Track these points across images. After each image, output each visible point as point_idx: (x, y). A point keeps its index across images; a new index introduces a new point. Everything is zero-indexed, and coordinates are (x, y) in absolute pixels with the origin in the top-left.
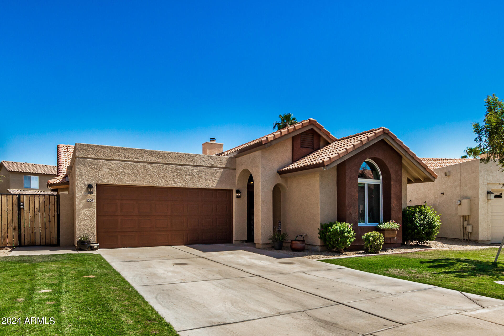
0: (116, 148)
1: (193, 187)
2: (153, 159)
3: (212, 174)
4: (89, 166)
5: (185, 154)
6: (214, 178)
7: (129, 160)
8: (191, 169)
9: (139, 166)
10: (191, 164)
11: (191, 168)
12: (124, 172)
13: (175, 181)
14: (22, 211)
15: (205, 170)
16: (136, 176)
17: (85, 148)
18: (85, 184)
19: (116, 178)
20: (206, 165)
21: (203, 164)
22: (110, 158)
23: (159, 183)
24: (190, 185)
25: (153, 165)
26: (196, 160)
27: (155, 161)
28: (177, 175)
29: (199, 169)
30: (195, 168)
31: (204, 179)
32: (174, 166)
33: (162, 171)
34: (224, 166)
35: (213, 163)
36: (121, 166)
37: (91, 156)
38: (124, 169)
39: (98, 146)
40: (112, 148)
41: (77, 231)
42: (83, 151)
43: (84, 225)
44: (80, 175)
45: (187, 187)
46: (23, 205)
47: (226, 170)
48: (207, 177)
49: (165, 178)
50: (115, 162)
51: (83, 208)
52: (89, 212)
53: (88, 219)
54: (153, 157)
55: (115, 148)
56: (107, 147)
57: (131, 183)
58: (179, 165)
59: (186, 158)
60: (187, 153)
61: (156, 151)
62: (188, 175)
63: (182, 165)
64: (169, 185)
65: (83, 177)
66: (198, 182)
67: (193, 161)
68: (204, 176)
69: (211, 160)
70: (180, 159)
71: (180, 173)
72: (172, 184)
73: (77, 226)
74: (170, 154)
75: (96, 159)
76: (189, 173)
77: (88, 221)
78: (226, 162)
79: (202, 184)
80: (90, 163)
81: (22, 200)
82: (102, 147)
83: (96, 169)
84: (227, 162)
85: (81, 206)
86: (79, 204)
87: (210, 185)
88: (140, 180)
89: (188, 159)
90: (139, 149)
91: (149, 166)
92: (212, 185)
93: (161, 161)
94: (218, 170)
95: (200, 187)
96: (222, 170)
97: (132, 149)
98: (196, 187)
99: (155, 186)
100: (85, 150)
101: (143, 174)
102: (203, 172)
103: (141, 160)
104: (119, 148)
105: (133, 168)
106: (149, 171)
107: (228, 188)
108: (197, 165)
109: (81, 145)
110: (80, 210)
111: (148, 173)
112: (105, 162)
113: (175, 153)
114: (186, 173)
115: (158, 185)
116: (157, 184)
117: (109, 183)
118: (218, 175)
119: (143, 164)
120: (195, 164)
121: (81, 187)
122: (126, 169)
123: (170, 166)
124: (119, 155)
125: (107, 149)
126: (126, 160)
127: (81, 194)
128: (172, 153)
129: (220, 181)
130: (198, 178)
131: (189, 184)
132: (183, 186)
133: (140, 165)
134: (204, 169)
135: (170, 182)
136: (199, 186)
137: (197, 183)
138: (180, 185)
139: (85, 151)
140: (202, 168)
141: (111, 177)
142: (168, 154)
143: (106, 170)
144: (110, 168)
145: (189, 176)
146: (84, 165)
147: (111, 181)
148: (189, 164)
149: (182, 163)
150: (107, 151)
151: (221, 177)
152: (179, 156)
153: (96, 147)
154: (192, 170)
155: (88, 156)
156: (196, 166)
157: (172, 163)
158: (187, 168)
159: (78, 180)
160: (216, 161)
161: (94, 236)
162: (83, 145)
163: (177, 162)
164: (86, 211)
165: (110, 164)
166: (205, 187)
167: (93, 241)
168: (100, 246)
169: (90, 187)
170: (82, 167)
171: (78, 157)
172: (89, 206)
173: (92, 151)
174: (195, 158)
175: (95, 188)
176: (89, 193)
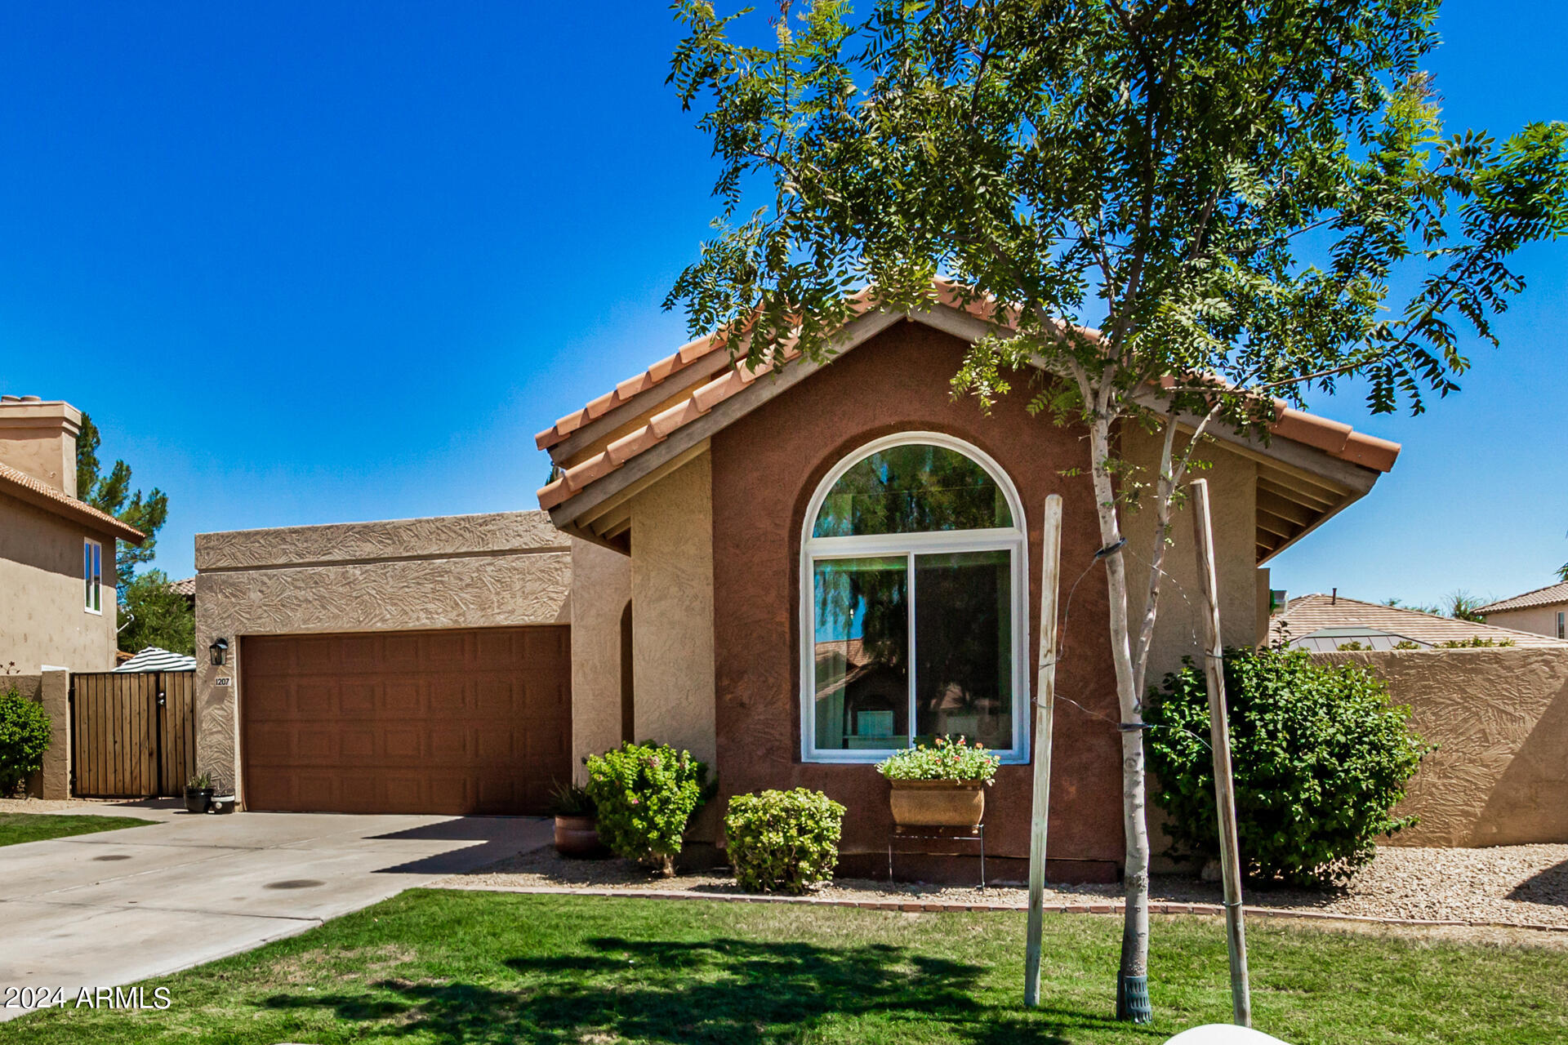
0: (277, 534)
1: (482, 623)
2: (368, 550)
3: (547, 575)
4: (221, 591)
5: (458, 521)
6: (550, 588)
7: (307, 560)
8: (477, 565)
9: (332, 577)
10: (476, 550)
11: (474, 562)
12: (296, 598)
13: (426, 611)
14: (162, 712)
15: (521, 563)
16: (324, 608)
17: (212, 543)
18: (211, 639)
19: (277, 616)
20: (524, 547)
21: (515, 543)
22: (264, 563)
23: (383, 620)
24: (474, 619)
25: (368, 567)
26: (493, 533)
27: (372, 556)
28: (434, 591)
29: (501, 562)
30: (489, 559)
31: (519, 594)
32: (425, 563)
33: (391, 583)
35: (548, 537)
36: (289, 579)
37: (225, 564)
38: (296, 587)
39: (239, 533)
40: (268, 533)
41: (199, 765)
42: (208, 554)
43: (211, 747)
44: (203, 616)
45: (463, 626)
46: (164, 698)
48: (529, 587)
49: (400, 603)
50: (274, 572)
51: (209, 704)
52: (221, 712)
53: (219, 732)
54: (370, 545)
55: (275, 532)
56: (257, 533)
57: (314, 627)
58: (441, 556)
59: (462, 532)
60: (463, 515)
61: (375, 525)
62: (468, 585)
63: (449, 556)
64: (411, 626)
65: (210, 621)
66: (499, 608)
67: (482, 538)
68: (517, 586)
70: (443, 536)
71: (442, 582)
72: (418, 619)
73: (199, 751)
74: (413, 528)
75: (236, 569)
76: (469, 581)
77: (220, 737)
79: (512, 612)
80: (223, 581)
81: (161, 684)
82: (248, 535)
83: (234, 596)
85: (206, 698)
86: (201, 693)
87: (539, 612)
88: (336, 617)
89: (467, 535)
90: (331, 527)
91: (355, 571)
92: (545, 611)
93: (389, 552)
94: (566, 559)
95: (505, 623)
97: (315, 530)
98: (493, 625)
99: (374, 629)
100: (212, 548)
101: (342, 597)
102: (515, 569)
103: (337, 555)
104: (283, 531)
105: (316, 583)
106: (358, 587)
108: (496, 548)
109: (206, 537)
110: (203, 709)
111: (354, 594)
112: (253, 573)
113: (428, 521)
114: (461, 580)
115: (380, 626)
116: (379, 624)
117: (263, 631)
119: (339, 569)
120: (490, 547)
121: (204, 648)
122: (299, 588)
123: (413, 564)
124: (285, 552)
125: (258, 537)
126: (301, 561)
127: (206, 667)
128: (420, 522)
130: (498, 594)
131: (469, 617)
132: (452, 625)
133: (333, 571)
134: (517, 559)
135: (415, 616)
136: (502, 620)
137: (496, 611)
138: (443, 621)
139: (212, 553)
140: (510, 558)
141: (265, 615)
142: (408, 527)
143: (255, 596)
144: (264, 589)
145: (470, 590)
146: (211, 589)
147: (268, 625)
148: (470, 549)
149: (449, 550)
150: (257, 545)
152: (441, 528)
153: (235, 537)
154: (478, 570)
155: (220, 564)
156: (494, 553)
157: (420, 552)
158: (464, 565)
159: (200, 631)
161: (232, 776)
162: (207, 537)
163: (434, 549)
164: (216, 712)
165: (265, 579)
166: (521, 623)
167: (229, 791)
168: (251, 805)
169: (219, 645)
170: (209, 595)
171: (201, 571)
172: (220, 696)
173: (227, 551)
174: (490, 527)
175: (234, 648)
176: (218, 662)
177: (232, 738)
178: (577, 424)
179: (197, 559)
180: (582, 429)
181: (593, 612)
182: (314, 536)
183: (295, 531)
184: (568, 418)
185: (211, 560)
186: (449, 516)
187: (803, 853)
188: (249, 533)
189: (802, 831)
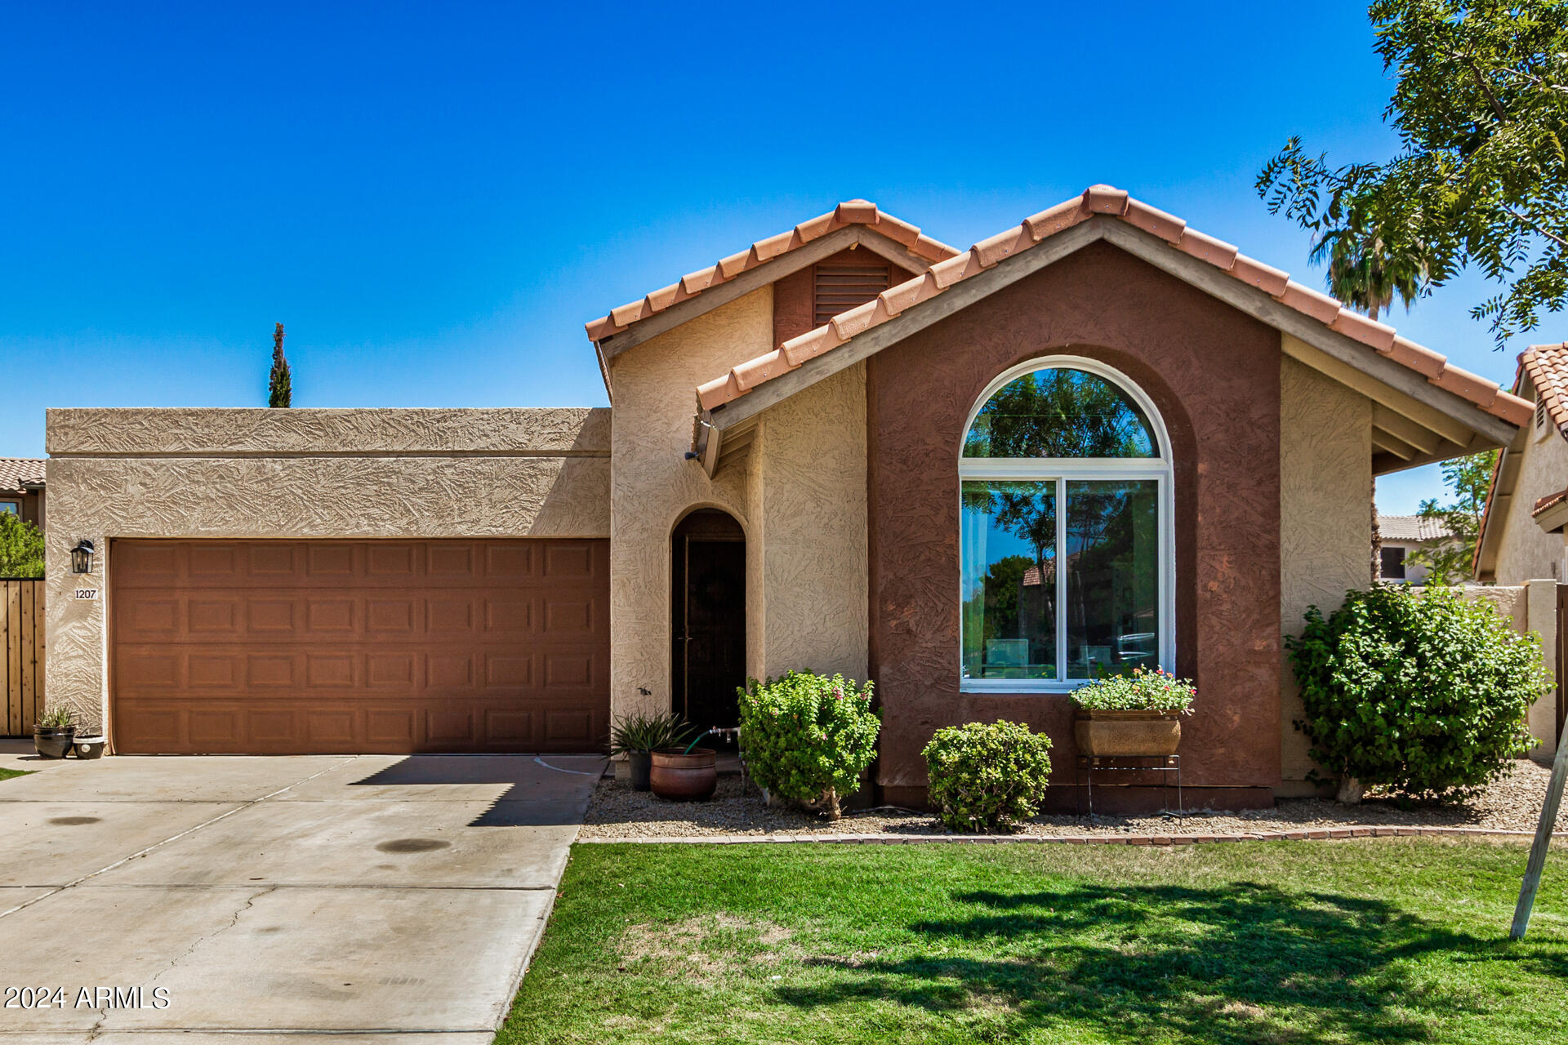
0: (167, 415)
1: (440, 533)
2: (292, 441)
3: (519, 482)
4: (85, 481)
5: (409, 415)
6: (524, 497)
7: (208, 449)
8: (434, 466)
9: (244, 471)
10: (432, 449)
11: (430, 463)
12: (194, 495)
13: (369, 517)
15: (488, 466)
16: (231, 507)
17: (72, 421)
18: (70, 541)
19: (166, 517)
20: (492, 448)
21: (481, 444)
22: (148, 450)
23: (312, 526)
24: (430, 528)
25: (292, 461)
26: (454, 430)
27: (297, 449)
28: (378, 494)
29: (465, 464)
30: (448, 461)
31: (485, 501)
32: (368, 462)
33: (323, 482)
34: (567, 446)
35: (522, 438)
36: (184, 472)
37: (91, 449)
38: (193, 482)
39: (112, 411)
40: (153, 413)
41: (49, 697)
42: (66, 434)
43: (67, 675)
44: (57, 511)
45: (415, 535)
47: (575, 461)
48: (498, 494)
49: (335, 507)
50: (163, 461)
51: (65, 619)
52: (83, 632)
53: (79, 656)
54: (293, 434)
55: (164, 412)
56: (138, 412)
57: (217, 531)
58: (387, 454)
59: (415, 427)
60: (416, 409)
61: (302, 412)
62: (421, 489)
63: (399, 454)
64: (348, 533)
65: (68, 518)
66: (460, 516)
67: (440, 435)
68: (484, 492)
69: (513, 426)
70: (391, 431)
71: (389, 484)
72: (358, 525)
73: (49, 680)
74: (352, 419)
75: (107, 455)
76: (423, 484)
77: (80, 662)
78: (577, 431)
79: (476, 522)
80: (89, 470)
82: (124, 414)
83: (104, 488)
84: (583, 428)
85: (59, 613)
86: (54, 606)
87: (510, 523)
88: (247, 519)
89: (421, 431)
90: (243, 411)
91: (275, 466)
92: (519, 524)
93: (319, 445)
94: (545, 465)
95: (468, 534)
96: (560, 462)
97: (221, 413)
98: (453, 535)
99: (299, 536)
100: (73, 427)
101: (258, 495)
102: (480, 473)
103: (250, 446)
104: (176, 413)
105: (221, 477)
106: (278, 485)
107: (588, 532)
108: (457, 448)
109: (62, 413)
110: (56, 627)
111: (273, 493)
112: (133, 462)
114: (413, 482)
115: (307, 532)
116: (305, 530)
117: (146, 532)
118: (545, 484)
119: (253, 462)
120: (450, 447)
121: (60, 551)
122: (198, 482)
123: (352, 462)
124: (177, 438)
125: (140, 418)
126: (200, 450)
127: (61, 575)
128: (361, 413)
129: (554, 506)
130: (459, 500)
131: (423, 524)
132: (401, 534)
133: (244, 463)
134: (483, 462)
135: (353, 521)
136: (463, 531)
137: (457, 520)
138: (389, 529)
139: (71, 432)
140: (475, 460)
141: (149, 513)
142: (345, 418)
143: (134, 489)
144: (148, 481)
145: (424, 494)
146: (69, 477)
147: (151, 526)
148: (424, 448)
149: (398, 448)
150: (139, 427)
151: (556, 490)
152: (387, 421)
153: (106, 416)
154: (434, 472)
155: (83, 448)
156: (454, 454)
157: (360, 448)
158: (417, 466)
159: (52, 530)
160: (536, 428)
161: (98, 711)
162: (66, 414)
163: (379, 445)
164: (75, 630)
165: (149, 469)
166: (488, 534)
167: (93, 729)
168: (121, 747)
169: (83, 549)
170: (65, 486)
171: (53, 455)
172: (83, 611)
173: (93, 432)
174: (449, 424)
175: (101, 553)
176: (82, 569)
177: (99, 665)
178: (637, 316)
179: (49, 440)
180: (642, 322)
181: (637, 525)
182: (220, 421)
183: (192, 414)
184: (628, 309)
185: (72, 442)
186: (399, 407)
187: (1020, 789)
188: (126, 412)
189: (1022, 766)
